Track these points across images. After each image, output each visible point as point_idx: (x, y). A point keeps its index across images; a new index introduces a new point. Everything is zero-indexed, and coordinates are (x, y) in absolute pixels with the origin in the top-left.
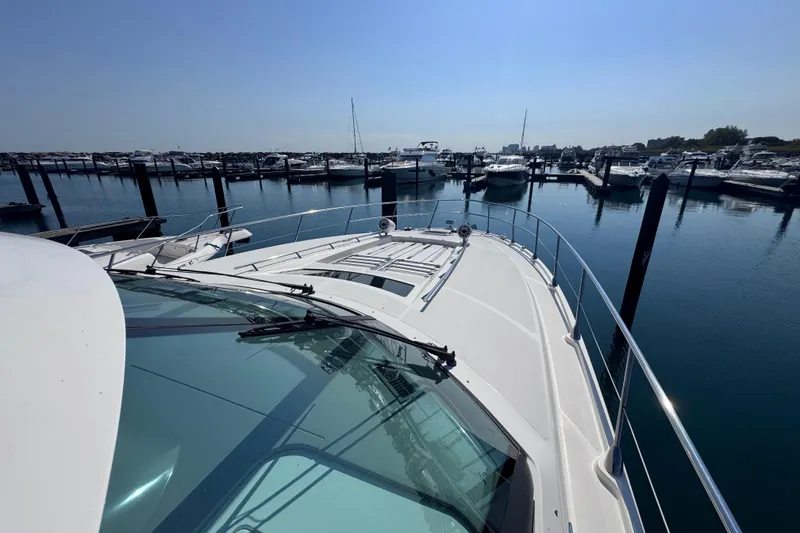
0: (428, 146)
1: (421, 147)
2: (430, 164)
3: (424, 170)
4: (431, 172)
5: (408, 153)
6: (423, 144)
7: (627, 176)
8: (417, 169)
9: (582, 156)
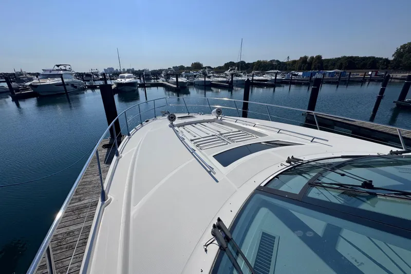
0: (63, 67)
1: (56, 68)
2: (71, 80)
3: (68, 85)
4: (73, 85)
5: (48, 73)
6: (58, 66)
7: (183, 82)
8: (63, 84)
9: (157, 74)
